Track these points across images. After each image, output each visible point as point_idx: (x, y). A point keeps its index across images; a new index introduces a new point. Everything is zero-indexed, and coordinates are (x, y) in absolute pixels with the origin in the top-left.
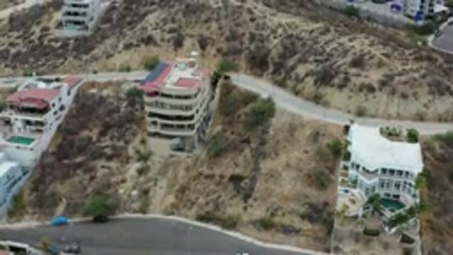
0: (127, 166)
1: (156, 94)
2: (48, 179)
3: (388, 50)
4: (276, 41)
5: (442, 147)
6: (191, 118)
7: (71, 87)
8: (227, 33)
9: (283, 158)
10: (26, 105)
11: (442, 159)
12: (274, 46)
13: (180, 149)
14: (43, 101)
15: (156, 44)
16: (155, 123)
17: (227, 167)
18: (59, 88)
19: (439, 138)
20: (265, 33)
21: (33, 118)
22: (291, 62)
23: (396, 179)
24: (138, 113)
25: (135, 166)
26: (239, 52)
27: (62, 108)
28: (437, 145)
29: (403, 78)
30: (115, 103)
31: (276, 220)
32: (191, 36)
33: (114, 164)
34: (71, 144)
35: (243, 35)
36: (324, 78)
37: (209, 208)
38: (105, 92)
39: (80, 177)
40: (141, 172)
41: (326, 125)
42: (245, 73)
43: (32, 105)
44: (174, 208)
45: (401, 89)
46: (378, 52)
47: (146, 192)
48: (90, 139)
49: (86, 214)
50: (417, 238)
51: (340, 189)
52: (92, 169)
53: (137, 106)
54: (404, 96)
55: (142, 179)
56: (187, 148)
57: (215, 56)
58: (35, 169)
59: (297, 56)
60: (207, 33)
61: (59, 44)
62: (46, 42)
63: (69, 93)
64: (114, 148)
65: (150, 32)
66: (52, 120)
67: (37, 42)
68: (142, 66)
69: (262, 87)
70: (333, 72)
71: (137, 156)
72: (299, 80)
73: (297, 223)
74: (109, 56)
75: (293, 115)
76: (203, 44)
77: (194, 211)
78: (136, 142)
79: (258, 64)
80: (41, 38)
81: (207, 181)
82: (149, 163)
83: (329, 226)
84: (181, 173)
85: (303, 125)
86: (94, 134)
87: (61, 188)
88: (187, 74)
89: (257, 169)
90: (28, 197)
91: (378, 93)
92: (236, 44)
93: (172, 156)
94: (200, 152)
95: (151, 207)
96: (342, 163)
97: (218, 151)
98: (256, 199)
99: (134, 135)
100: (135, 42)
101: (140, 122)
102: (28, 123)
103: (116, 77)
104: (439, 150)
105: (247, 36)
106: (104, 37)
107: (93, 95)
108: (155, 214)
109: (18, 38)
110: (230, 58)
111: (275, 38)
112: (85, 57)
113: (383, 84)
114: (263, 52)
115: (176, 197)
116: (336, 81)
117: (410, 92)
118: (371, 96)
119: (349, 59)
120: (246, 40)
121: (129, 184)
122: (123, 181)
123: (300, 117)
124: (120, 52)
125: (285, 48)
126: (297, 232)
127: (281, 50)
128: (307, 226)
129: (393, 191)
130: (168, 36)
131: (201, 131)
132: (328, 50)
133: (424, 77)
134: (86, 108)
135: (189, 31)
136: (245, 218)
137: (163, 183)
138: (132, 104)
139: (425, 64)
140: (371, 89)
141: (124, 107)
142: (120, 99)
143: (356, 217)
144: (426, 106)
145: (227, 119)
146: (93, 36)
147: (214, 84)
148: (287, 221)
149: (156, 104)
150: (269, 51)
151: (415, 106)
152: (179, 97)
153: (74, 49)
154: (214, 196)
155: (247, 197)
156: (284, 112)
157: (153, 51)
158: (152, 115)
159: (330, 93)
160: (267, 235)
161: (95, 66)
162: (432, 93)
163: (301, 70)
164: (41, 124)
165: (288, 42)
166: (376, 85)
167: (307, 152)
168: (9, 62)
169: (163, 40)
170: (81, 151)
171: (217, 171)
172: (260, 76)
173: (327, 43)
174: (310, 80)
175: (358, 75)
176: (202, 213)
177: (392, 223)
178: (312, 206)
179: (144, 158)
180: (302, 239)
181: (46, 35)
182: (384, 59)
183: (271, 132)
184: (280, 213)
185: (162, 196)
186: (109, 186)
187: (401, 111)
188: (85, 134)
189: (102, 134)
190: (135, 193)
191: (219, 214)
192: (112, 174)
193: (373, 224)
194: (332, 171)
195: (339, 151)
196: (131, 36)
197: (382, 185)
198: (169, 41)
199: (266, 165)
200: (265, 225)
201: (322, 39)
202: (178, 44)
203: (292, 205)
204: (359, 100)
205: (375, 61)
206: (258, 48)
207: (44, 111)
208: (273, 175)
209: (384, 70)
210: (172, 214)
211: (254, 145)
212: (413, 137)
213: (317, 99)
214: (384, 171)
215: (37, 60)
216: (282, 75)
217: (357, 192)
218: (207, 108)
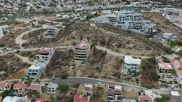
1: (77, 49)
2: (49, 70)
3: (136, 40)
4: (107, 38)
5: (147, 61)
6: (86, 55)
7: (54, 49)
8: (94, 36)
9: (109, 63)
10: (43, 53)
11: (147, 64)
12: (107, 39)
13: (83, 63)
14: (47, 52)
15: (75, 39)
16: (77, 56)
17: (95, 66)
18: (51, 49)
19: (147, 59)
20: (104, 36)
21: (45, 56)
22: (111, 43)
23: (135, 66)
24: (72, 55)
26: (97, 41)
27: (52, 54)
28: (146, 61)
29: (139, 46)
30: (66, 53)
31: (107, 76)
32: (85, 37)
33: (66, 67)
34: (55, 63)
35: (99, 36)
36: (119, 46)
37: (91, 74)
38: (63, 50)
39: (58, 70)
40: (73, 68)
41: (119, 56)
42: (99, 45)
43: (45, 53)
44: (82, 75)
45: (138, 48)
46: (133, 40)
47: (75, 73)
48: (59, 61)
49: (60, 77)
50: (140, 80)
51: (122, 69)
52: (60, 68)
53: (71, 53)
54: (139, 50)
55: (74, 70)
56: (85, 62)
57: (91, 42)
58: (46, 68)
59: (113, 41)
60: (89, 36)
61: (47, 40)
62: (42, 39)
63: (53, 51)
64: (66, 63)
65: (74, 36)
66: (49, 57)
67: (40, 40)
69: (104, 49)
71: (72, 65)
72: (113, 47)
73: (112, 77)
74: (63, 42)
75: (111, 54)
76: (88, 39)
77: (87, 75)
78: (72, 62)
79: (103, 44)
80: (41, 39)
81: (90, 69)
82: (75, 66)
83: (119, 77)
84: (84, 68)
85: (114, 56)
86: (60, 60)
87: (54, 72)
88: (85, 44)
89: (102, 66)
90: (44, 74)
91: (132, 49)
92: (97, 39)
93: (81, 65)
94: (88, 64)
95: (77, 75)
96: (123, 64)
97: (93, 63)
98: (102, 72)
99: (71, 60)
100: (70, 38)
101: (72, 57)
102: (43, 57)
103: (65, 47)
104: (147, 62)
105: (100, 36)
106: (60, 38)
107: (59, 51)
108: (78, 77)
109: (34, 39)
110: (95, 42)
111: (107, 37)
112: (55, 43)
113: (134, 47)
114: (104, 41)
115: (83, 73)
116: (122, 46)
117: (140, 49)
118: (130, 50)
119: (126, 42)
120: (99, 38)
121: (70, 71)
122: (69, 70)
124: (66, 41)
125: (110, 40)
126: (112, 79)
127: (108, 40)
128: (114, 77)
129: (134, 70)
130: (78, 37)
131: (88, 59)
132: (121, 40)
133: (144, 46)
134: (58, 54)
135: (84, 35)
136: (100, 76)
137: (79, 71)
138: (70, 53)
139: (145, 43)
140: (131, 48)
141: (68, 53)
143: (125, 75)
144: (144, 52)
145: (95, 56)
146: (56, 38)
147: (91, 48)
148: (109, 76)
149: (78, 51)
150: (105, 40)
151: (142, 52)
153: (52, 41)
154: (92, 72)
155: (100, 72)
156: (109, 54)
157: (75, 41)
158: (76, 54)
159: (121, 50)
160: (105, 79)
161: (59, 44)
162: (146, 49)
163: (114, 44)
164: (47, 57)
165: (110, 38)
166: (132, 47)
167: (114, 62)
168: (32, 45)
169: (77, 38)
170: (57, 64)
171: (93, 67)
172: (103, 46)
173: (121, 38)
174: (116, 47)
175: (127, 45)
176: (89, 75)
177: (134, 76)
178: (116, 73)
179: (74, 65)
181: (42, 38)
182: (135, 42)
183: (106, 58)
184: (108, 75)
185: (79, 73)
186: (65, 71)
187: (138, 53)
188: (58, 60)
189: (63, 60)
190: (72, 73)
191: (93, 76)
192: (66, 69)
193: (129, 77)
194: (120, 66)
195: (122, 61)
196: (68, 37)
197: (132, 68)
198: (79, 38)
199: (104, 65)
200: (104, 77)
201: (119, 37)
202: (82, 39)
203: (111, 73)
204: (128, 51)
205: (132, 42)
206: (103, 40)
207: (47, 54)
208: (106, 67)
209: (135, 44)
210: (82, 76)
211: (101, 61)
212: (140, 58)
213: (117, 51)
214: (132, 64)
215: (40, 44)
216: (109, 46)
217: (126, 70)
218: (90, 54)
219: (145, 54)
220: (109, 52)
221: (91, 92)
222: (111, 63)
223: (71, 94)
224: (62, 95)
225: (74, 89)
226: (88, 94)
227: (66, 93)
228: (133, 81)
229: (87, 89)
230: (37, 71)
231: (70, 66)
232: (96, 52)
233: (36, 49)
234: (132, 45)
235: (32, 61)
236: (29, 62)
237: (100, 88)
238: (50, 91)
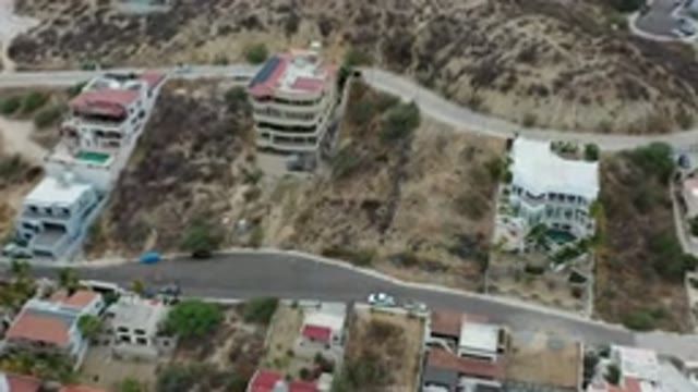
0: (231, 190)
1: (267, 98)
2: (131, 206)
3: (569, 38)
4: (422, 25)
5: (628, 166)
6: (313, 128)
7: (152, 87)
8: (357, 13)
9: (429, 180)
10: (97, 110)
11: (627, 181)
12: (420, 31)
13: (296, 168)
14: (118, 106)
15: (261, 28)
16: (266, 136)
17: (358, 191)
18: (136, 88)
19: (625, 154)
20: (409, 13)
21: (105, 128)
22: (441, 55)
23: (566, 205)
24: (242, 122)
25: (241, 190)
26: (371, 39)
27: (142, 114)
28: (622, 163)
29: (585, 78)
30: (212, 108)
31: (420, 255)
32: (310, 17)
33: (213, 187)
34: (157, 161)
35: (379, 15)
36: (484, 78)
37: (338, 240)
38: (197, 94)
39: (171, 203)
40: (249, 197)
41: (484, 139)
42: (381, 67)
43: (105, 111)
44: (293, 242)
45: (582, 91)
46: (555, 41)
47: (257, 222)
48: (181, 154)
49: (183, 248)
50: (590, 277)
51: (498, 218)
52: (187, 194)
53: (241, 112)
54: (585, 101)
55: (251, 206)
56: (307, 166)
57: (341, 44)
58: (113, 194)
59: (450, 47)
60: (330, 14)
61: (125, 24)
62: (106, 19)
63: (150, 94)
64: (212, 166)
65: (253, 11)
66: (130, 130)
67: (93, 19)
68: (244, 59)
69: (400, 87)
70: (495, 70)
71: (243, 177)
72: (452, 79)
74: (200, 44)
75: (443, 126)
76: (325, 28)
77: (319, 244)
78: (241, 159)
79: (399, 57)
80: (99, 14)
81: (333, 209)
82: (259, 185)
83: (483, 263)
84: (301, 199)
85: (455, 138)
86: (186, 148)
87: (149, 217)
89: (396, 193)
90: (107, 229)
91: (553, 98)
92: (369, 29)
93: (287, 177)
94: (324, 171)
95: (265, 241)
96: (502, 187)
97: (347, 171)
98: (394, 230)
99: (238, 150)
100: (233, 26)
101: (244, 132)
102: (100, 134)
103: (209, 72)
104: (625, 170)
105: (384, 17)
106: (189, 15)
107: (181, 98)
108: (269, 249)
109: (66, 12)
110: (361, 48)
111: (421, 20)
112: (165, 45)
113: (558, 85)
114: (405, 39)
115: (296, 227)
116: (500, 81)
117: (593, 96)
118: (542, 101)
119: (517, 51)
120: (382, 22)
121: (235, 212)
122: (228, 208)
123: (451, 128)
124: (213, 39)
125: (435, 34)
126: (445, 269)
127: (428, 36)
128: (457, 262)
129: (563, 220)
130: (277, 17)
131: (326, 145)
132: (491, 37)
133: (611, 75)
134: (172, 115)
135: (306, 10)
136: (382, 252)
137: (278, 211)
138: (233, 109)
139: (615, 58)
140: (543, 92)
141: (223, 113)
142: (217, 103)
143: (515, 252)
144: (612, 114)
145: (359, 129)
146: (171, 13)
147: (341, 83)
148: (432, 255)
149: (268, 112)
150: (413, 39)
151: (598, 115)
152: (297, 103)
153: (149, 32)
154: (342, 227)
155: (383, 228)
156: (431, 121)
157: (258, 38)
158: (263, 125)
159: (491, 97)
160: (409, 273)
161: (180, 56)
162: (620, 96)
163: (455, 65)
164: (118, 135)
165: (438, 26)
166: (549, 87)
167: (458, 173)
168: (56, 48)
169: (270, 22)
170: (171, 169)
171: (346, 196)
172: (400, 72)
173: (490, 28)
174: (465, 79)
175: (527, 74)
176: (327, 246)
177: (559, 259)
178: (464, 238)
179: (252, 179)
180: (450, 278)
181: (106, 10)
182: (563, 51)
183: (415, 147)
184: (424, 246)
185: (277, 229)
186: (209, 214)
187: (580, 119)
188: (174, 148)
189: (197, 148)
190: (243, 222)
191: (348, 248)
192: (212, 200)
193: (536, 260)
194: (490, 196)
195: (498, 172)
197: (549, 212)
198: (279, 23)
199: (407, 189)
200: (406, 261)
201: (484, 23)
202: (292, 28)
203: (440, 238)
204: (528, 105)
205: (551, 53)
206: (399, 35)
207: (119, 119)
208: (416, 201)
209: (562, 68)
210: (291, 248)
211: (392, 163)
212: (592, 154)
213: (474, 105)
214: (552, 196)
215: (97, 45)
216: (429, 72)
217: (519, 222)
218: (332, 115)
219: (618, 122)
220: (435, 110)
221: (335, 354)
222: (443, 176)
223: (234, 356)
224: (186, 362)
225: (251, 329)
226: (325, 366)
227: (208, 351)
228: (552, 286)
230: (66, 212)
231: (231, 182)
232: (362, 108)
234: (548, 75)
237: (382, 331)
238: (126, 339)
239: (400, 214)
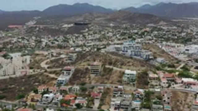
1: (92, 65)
2: (72, 81)
5: (141, 73)
6: (98, 70)
8: (104, 59)
9: (114, 75)
12: (113, 61)
13: (96, 76)
15: (90, 61)
16: (92, 71)
17: (105, 77)
18: (72, 68)
20: (112, 59)
22: (116, 63)
23: (132, 76)
24: (88, 72)
25: (88, 79)
26: (106, 62)
27: (73, 71)
30: (83, 70)
33: (84, 79)
34: (75, 76)
36: (122, 64)
37: (102, 82)
38: (81, 69)
39: (78, 81)
40: (89, 80)
41: (122, 71)
42: (108, 65)
44: (96, 83)
47: (90, 82)
48: (79, 76)
49: (80, 84)
50: (136, 84)
51: (124, 78)
52: (80, 80)
54: (136, 67)
56: (98, 76)
57: (102, 62)
58: (69, 80)
59: (118, 62)
60: (100, 59)
61: (67, 64)
63: (74, 69)
64: (84, 76)
65: (88, 59)
66: (71, 73)
68: (87, 65)
69: (111, 67)
71: (88, 77)
72: (118, 65)
73: (117, 83)
74: (80, 64)
77: (99, 83)
78: (88, 75)
79: (110, 64)
80: (62, 63)
82: (91, 78)
83: (121, 83)
84: (97, 79)
85: (118, 70)
87: (75, 82)
88: (98, 63)
90: (69, 83)
94: (100, 76)
95: (92, 83)
97: (103, 75)
100: (86, 61)
102: (67, 73)
103: (82, 67)
106: (77, 62)
107: (78, 69)
109: (56, 63)
112: (74, 65)
114: (111, 62)
115: (96, 81)
116: (124, 64)
118: (130, 67)
119: (127, 62)
120: (108, 60)
122: (86, 81)
124: (82, 63)
129: (132, 78)
132: (123, 61)
133: (140, 64)
134: (77, 71)
135: (97, 59)
136: (108, 82)
137: (93, 80)
141: (85, 71)
143: (126, 81)
147: (102, 66)
148: (115, 82)
149: (92, 67)
152: (96, 66)
153: (71, 64)
154: (103, 80)
155: (108, 80)
159: (123, 67)
161: (77, 65)
162: (141, 66)
163: (118, 64)
164: (69, 73)
165: (116, 60)
167: (118, 74)
168: (55, 67)
170: (77, 77)
171: (103, 78)
174: (120, 65)
175: (128, 64)
178: (119, 80)
182: (133, 62)
186: (84, 81)
188: (77, 75)
189: (81, 75)
190: (88, 82)
193: (129, 82)
194: (123, 76)
195: (123, 73)
196: (84, 60)
197: (130, 77)
198: (93, 60)
199: (111, 76)
200: (112, 83)
203: (116, 80)
204: (128, 67)
207: (70, 70)
208: (113, 77)
211: (109, 74)
213: (121, 68)
214: (130, 74)
216: (115, 65)
217: (126, 78)
218: (101, 70)
219: (141, 69)
220: (115, 68)
221: (102, 91)
222: (116, 74)
223: (89, 92)
224: (82, 93)
225: (91, 90)
226: (101, 92)
227: (85, 92)
228: (131, 85)
229: (100, 89)
230: (63, 81)
231: (86, 78)
232: (105, 69)
233: (61, 69)
234: (131, 64)
235: (58, 76)
236: (56, 77)
237: (108, 89)
238: (74, 91)
239: (110, 79)
